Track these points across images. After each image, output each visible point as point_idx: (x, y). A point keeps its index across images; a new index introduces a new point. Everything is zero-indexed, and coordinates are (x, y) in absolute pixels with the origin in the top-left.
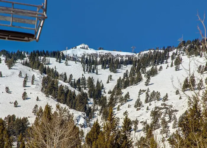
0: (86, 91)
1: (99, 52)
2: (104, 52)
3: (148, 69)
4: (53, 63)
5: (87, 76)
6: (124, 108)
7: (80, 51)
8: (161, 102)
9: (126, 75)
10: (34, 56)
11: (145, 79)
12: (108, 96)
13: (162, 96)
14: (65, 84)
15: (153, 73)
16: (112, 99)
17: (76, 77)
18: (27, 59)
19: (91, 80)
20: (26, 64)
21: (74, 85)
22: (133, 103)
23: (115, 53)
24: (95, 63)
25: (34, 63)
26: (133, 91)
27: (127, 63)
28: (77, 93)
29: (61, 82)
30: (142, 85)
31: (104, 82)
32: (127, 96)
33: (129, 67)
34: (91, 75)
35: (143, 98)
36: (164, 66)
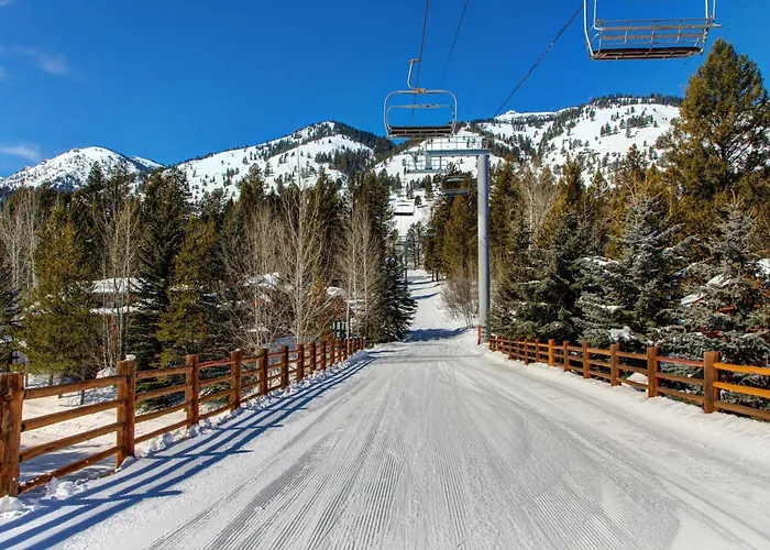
0: (518, 146)
1: (524, 115)
2: (528, 114)
3: (568, 123)
4: (489, 127)
5: (517, 133)
6: (551, 155)
7: (508, 116)
8: (584, 147)
9: (549, 129)
10: (473, 124)
11: (566, 131)
12: (537, 148)
13: (583, 143)
14: (500, 142)
15: (573, 125)
16: (540, 150)
17: (508, 136)
18: (468, 126)
19: (520, 136)
20: (468, 130)
21: (507, 142)
22: (559, 151)
23: (537, 114)
24: (523, 123)
25: (474, 129)
26: (557, 141)
27: (548, 120)
28: (511, 148)
29: (497, 141)
30: (564, 136)
31: (532, 137)
32: (553, 146)
33: (551, 123)
34: (520, 133)
35: (567, 145)
36: (580, 118)
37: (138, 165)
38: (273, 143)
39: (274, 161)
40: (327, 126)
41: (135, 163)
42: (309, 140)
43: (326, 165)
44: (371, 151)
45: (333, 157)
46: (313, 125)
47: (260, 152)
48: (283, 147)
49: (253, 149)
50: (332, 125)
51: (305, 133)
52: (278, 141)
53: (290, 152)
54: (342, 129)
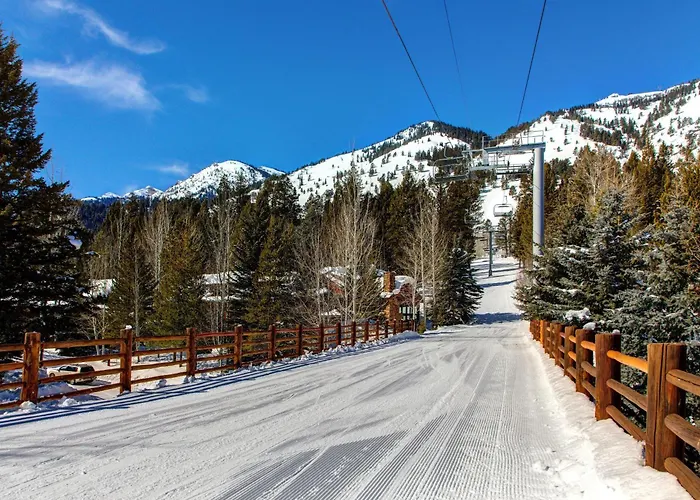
0: (620, 129)
1: (628, 97)
2: (632, 96)
3: (677, 101)
4: (588, 113)
5: (619, 117)
6: (658, 136)
7: (610, 100)
8: (694, 125)
9: (655, 109)
10: (572, 111)
11: (674, 109)
12: (641, 130)
13: (694, 120)
14: (599, 127)
15: (682, 103)
16: (644, 131)
17: (609, 120)
18: (567, 114)
19: (623, 120)
20: (567, 117)
21: (608, 126)
22: (666, 131)
23: (642, 95)
24: (626, 106)
25: (573, 115)
26: (664, 121)
27: (655, 100)
28: (612, 131)
29: (596, 126)
30: (672, 115)
31: (636, 119)
32: (659, 126)
33: (658, 103)
34: (623, 115)
35: (675, 125)
36: (692, 95)
37: (265, 174)
38: (377, 146)
39: (378, 161)
40: (427, 125)
41: (261, 172)
42: (410, 140)
43: (425, 163)
44: (468, 146)
45: (431, 154)
46: (413, 126)
47: (366, 155)
48: (387, 149)
49: (359, 153)
50: (431, 124)
51: (406, 134)
52: (382, 143)
53: (392, 153)
54: (441, 127)
